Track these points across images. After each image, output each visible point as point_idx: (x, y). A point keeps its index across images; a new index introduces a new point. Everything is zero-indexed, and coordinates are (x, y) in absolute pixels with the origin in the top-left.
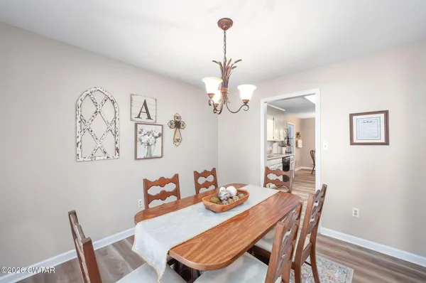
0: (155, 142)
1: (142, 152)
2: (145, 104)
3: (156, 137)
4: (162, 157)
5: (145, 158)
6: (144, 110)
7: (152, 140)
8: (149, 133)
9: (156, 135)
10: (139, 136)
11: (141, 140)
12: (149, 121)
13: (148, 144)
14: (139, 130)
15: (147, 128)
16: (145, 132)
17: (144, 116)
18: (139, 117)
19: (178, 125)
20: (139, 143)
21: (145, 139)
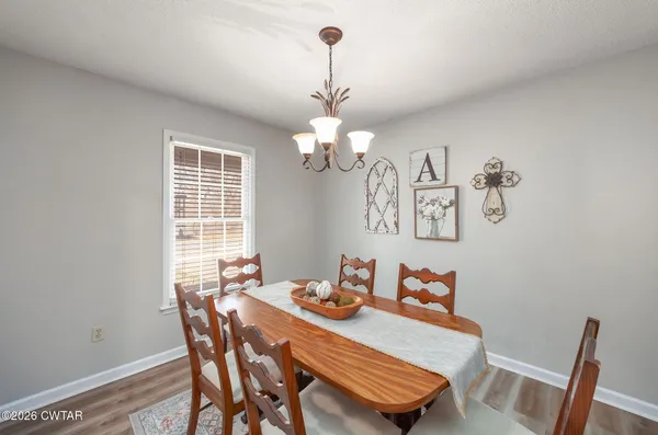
0: (444, 215)
1: (425, 228)
2: (428, 160)
3: (445, 207)
4: (457, 239)
5: (428, 239)
6: (426, 169)
7: (438, 211)
8: (433, 202)
9: (446, 203)
10: (419, 206)
11: (422, 212)
12: (434, 183)
13: (433, 218)
14: (418, 198)
15: (430, 195)
16: (427, 200)
17: (426, 177)
18: (419, 180)
19: (494, 180)
20: (419, 216)
21: (428, 210)
